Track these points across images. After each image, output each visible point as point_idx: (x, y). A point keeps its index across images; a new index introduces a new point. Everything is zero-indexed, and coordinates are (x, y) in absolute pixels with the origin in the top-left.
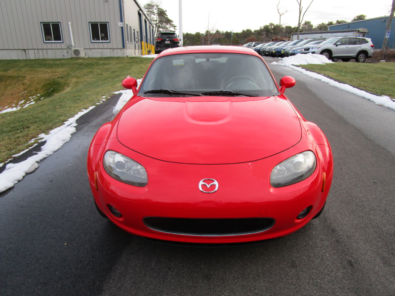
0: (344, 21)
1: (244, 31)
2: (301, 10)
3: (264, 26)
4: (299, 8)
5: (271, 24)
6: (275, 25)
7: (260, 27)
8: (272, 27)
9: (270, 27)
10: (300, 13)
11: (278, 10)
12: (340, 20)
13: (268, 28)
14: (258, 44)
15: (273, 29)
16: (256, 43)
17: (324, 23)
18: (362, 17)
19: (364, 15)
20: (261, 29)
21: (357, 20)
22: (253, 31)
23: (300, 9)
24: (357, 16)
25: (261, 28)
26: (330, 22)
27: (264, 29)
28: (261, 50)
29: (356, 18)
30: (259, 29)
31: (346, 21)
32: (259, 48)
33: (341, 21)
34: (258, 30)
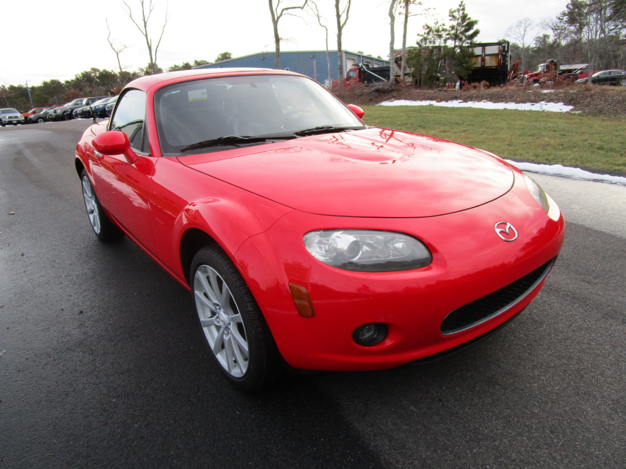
0: (205, 61)
1: (45, 84)
2: (150, 44)
3: (82, 73)
4: (146, 41)
5: (95, 70)
6: (101, 70)
7: (76, 75)
8: (98, 75)
9: (93, 75)
10: (150, 48)
11: (111, 45)
12: (198, 60)
13: (90, 76)
14: (93, 101)
15: (98, 78)
16: (88, 100)
17: (177, 65)
18: (228, 56)
19: (229, 52)
20: (77, 79)
21: (222, 59)
22: (63, 81)
23: (148, 43)
24: (221, 54)
25: (78, 77)
26: (185, 63)
27: (83, 77)
28: (107, 109)
29: (220, 57)
30: (74, 78)
31: (208, 61)
32: (101, 106)
33: (201, 62)
34: (72, 81)
